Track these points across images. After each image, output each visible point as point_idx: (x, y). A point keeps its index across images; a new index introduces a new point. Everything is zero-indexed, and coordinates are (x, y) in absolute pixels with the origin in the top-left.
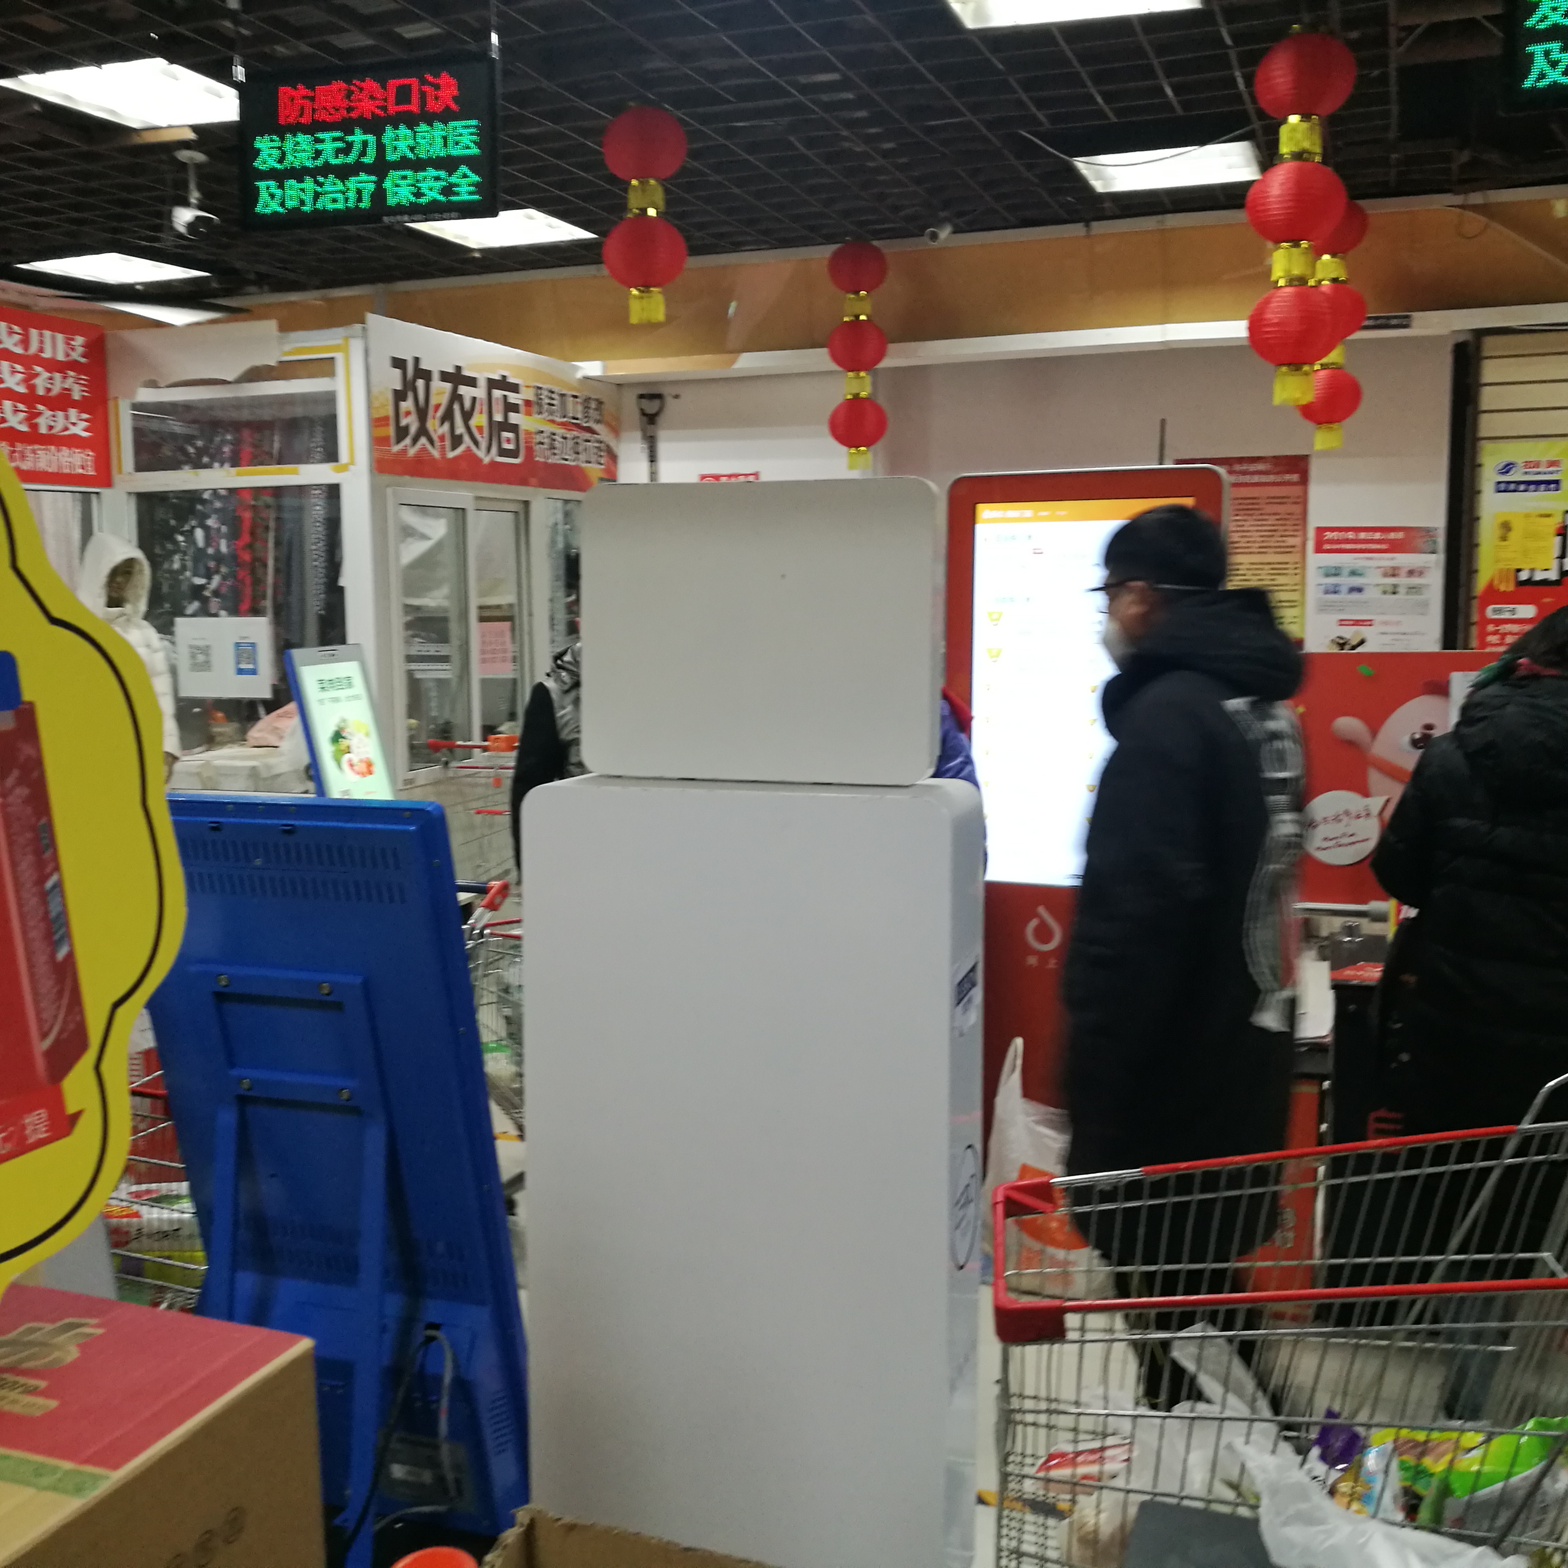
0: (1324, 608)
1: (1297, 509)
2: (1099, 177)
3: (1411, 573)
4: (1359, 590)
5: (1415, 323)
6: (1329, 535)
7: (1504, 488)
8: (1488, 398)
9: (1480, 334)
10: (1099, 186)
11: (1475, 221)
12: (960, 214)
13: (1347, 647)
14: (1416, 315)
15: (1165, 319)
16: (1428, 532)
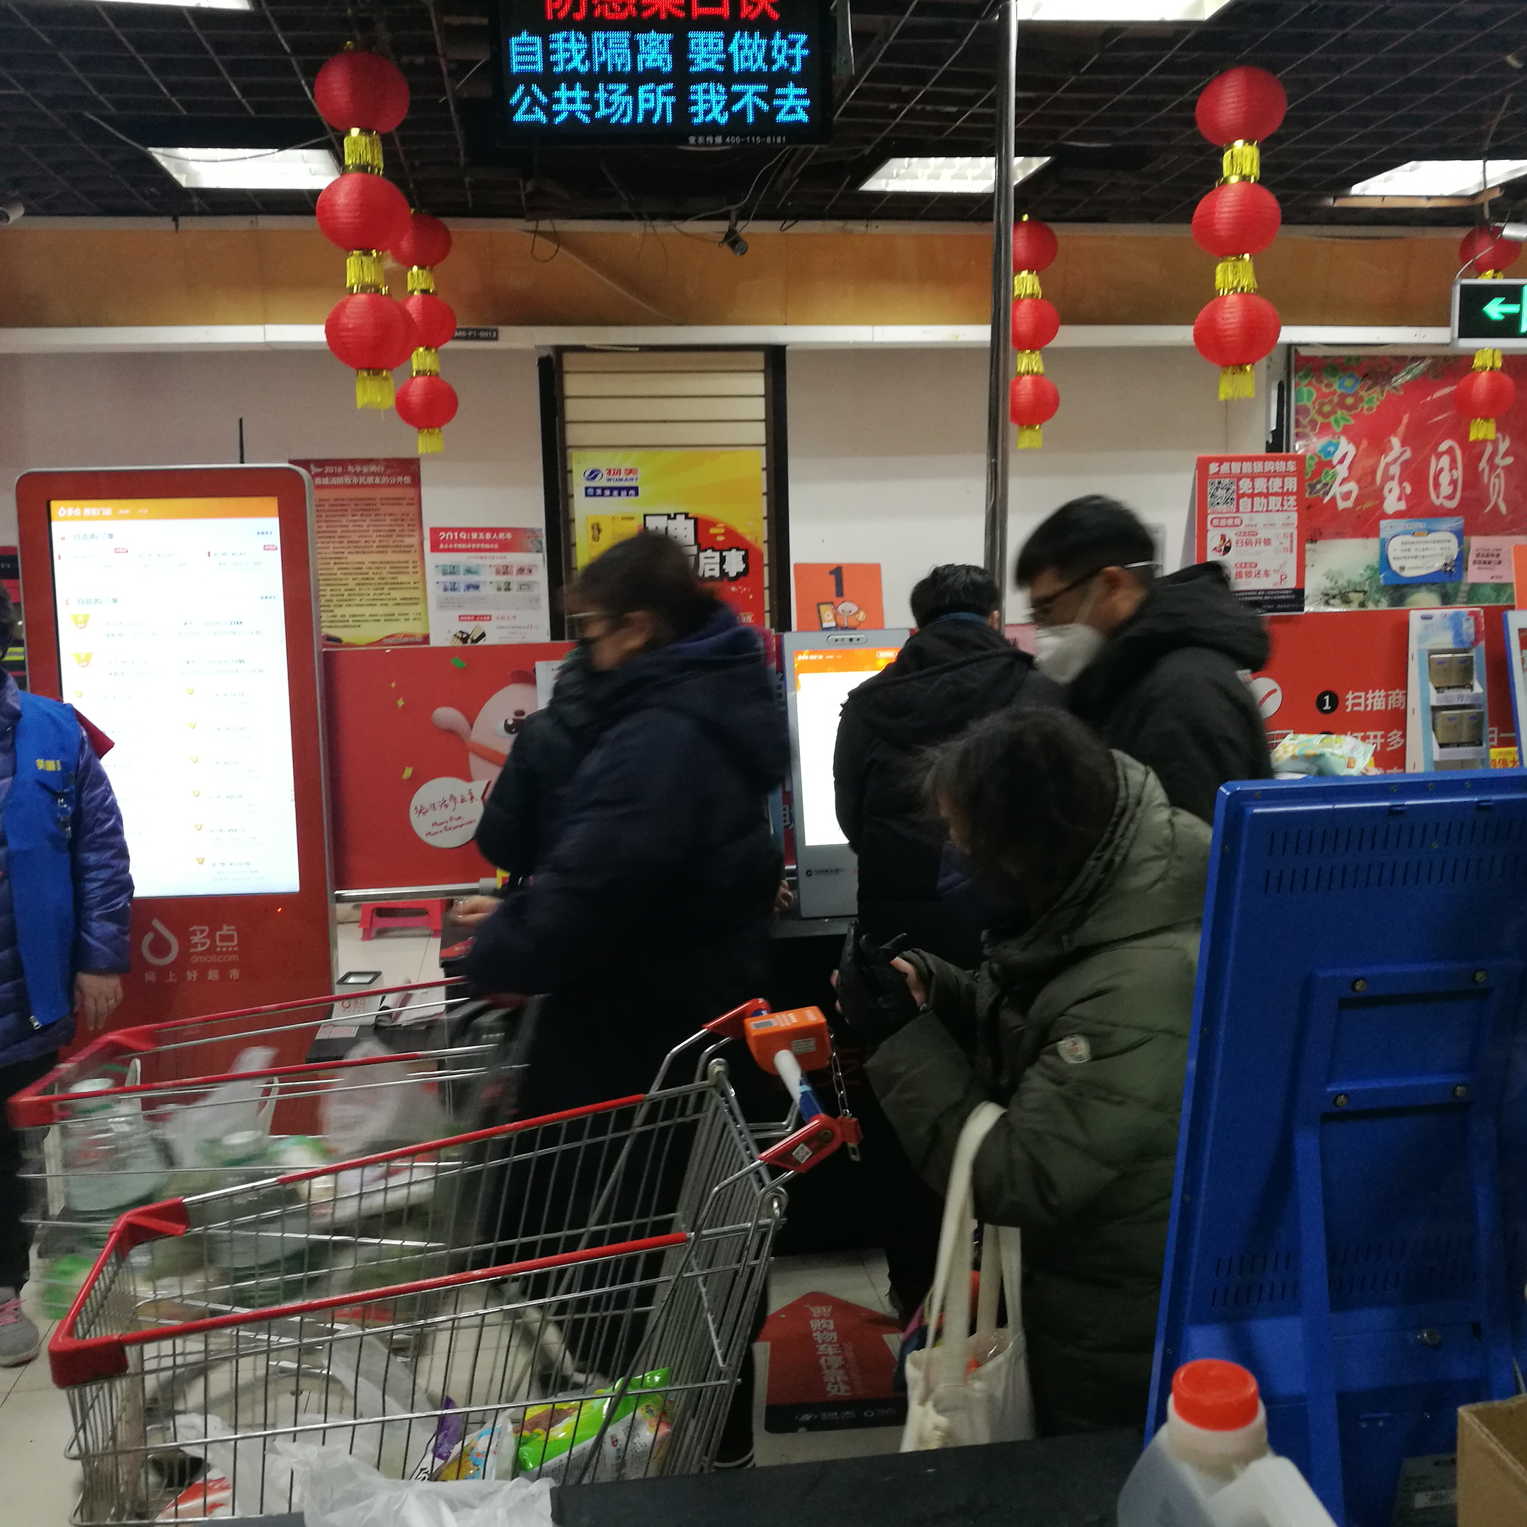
0: (444, 605)
1: (412, 510)
2: (181, 170)
3: (521, 571)
4: (476, 587)
5: (501, 336)
6: (443, 535)
7: (591, 492)
8: (573, 410)
9: (560, 350)
10: (184, 181)
11: (546, 247)
12: (32, 196)
13: (469, 641)
14: (501, 329)
15: (265, 320)
16: (532, 532)
